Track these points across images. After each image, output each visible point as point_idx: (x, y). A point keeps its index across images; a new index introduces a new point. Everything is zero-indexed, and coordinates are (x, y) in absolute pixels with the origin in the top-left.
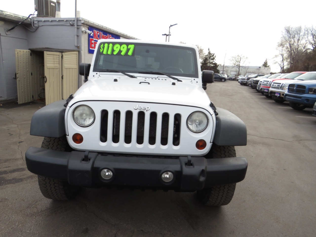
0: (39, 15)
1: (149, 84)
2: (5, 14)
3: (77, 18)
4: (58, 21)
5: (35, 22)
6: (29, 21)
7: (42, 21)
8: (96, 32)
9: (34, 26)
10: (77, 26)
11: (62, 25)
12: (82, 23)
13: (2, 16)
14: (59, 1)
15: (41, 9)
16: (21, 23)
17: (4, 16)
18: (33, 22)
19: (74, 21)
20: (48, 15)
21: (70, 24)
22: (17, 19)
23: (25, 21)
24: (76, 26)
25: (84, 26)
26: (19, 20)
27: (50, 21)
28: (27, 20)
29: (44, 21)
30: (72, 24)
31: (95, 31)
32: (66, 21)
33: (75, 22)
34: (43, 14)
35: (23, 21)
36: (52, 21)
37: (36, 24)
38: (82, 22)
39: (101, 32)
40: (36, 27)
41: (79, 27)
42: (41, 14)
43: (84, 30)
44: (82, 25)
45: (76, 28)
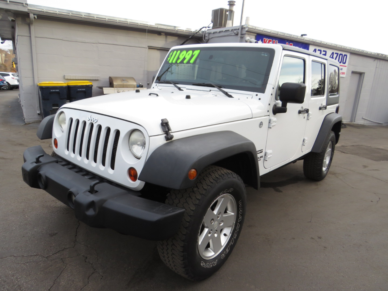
0: (214, 27)
1: (157, 95)
2: (176, 30)
3: (242, 26)
4: (225, 31)
5: (206, 35)
6: (200, 34)
7: (211, 33)
8: (267, 40)
9: (204, 39)
10: (242, 34)
11: (228, 36)
12: (247, 31)
13: (174, 31)
14: (231, 9)
15: (216, 20)
16: (191, 37)
17: (175, 32)
18: (205, 35)
19: (239, 29)
20: (222, 26)
21: (235, 33)
22: (188, 33)
23: (196, 34)
24: (239, 35)
25: (248, 34)
26: (190, 34)
27: (218, 32)
28: (198, 33)
29: (214, 33)
30: (236, 33)
31: (265, 40)
32: (231, 31)
33: (239, 31)
34: (217, 26)
35: (193, 34)
36: (220, 32)
37: (207, 36)
38: (246, 29)
39: (275, 40)
40: (207, 40)
41: (242, 36)
42: (215, 26)
43: (249, 40)
44: (247, 33)
45: (239, 37)
